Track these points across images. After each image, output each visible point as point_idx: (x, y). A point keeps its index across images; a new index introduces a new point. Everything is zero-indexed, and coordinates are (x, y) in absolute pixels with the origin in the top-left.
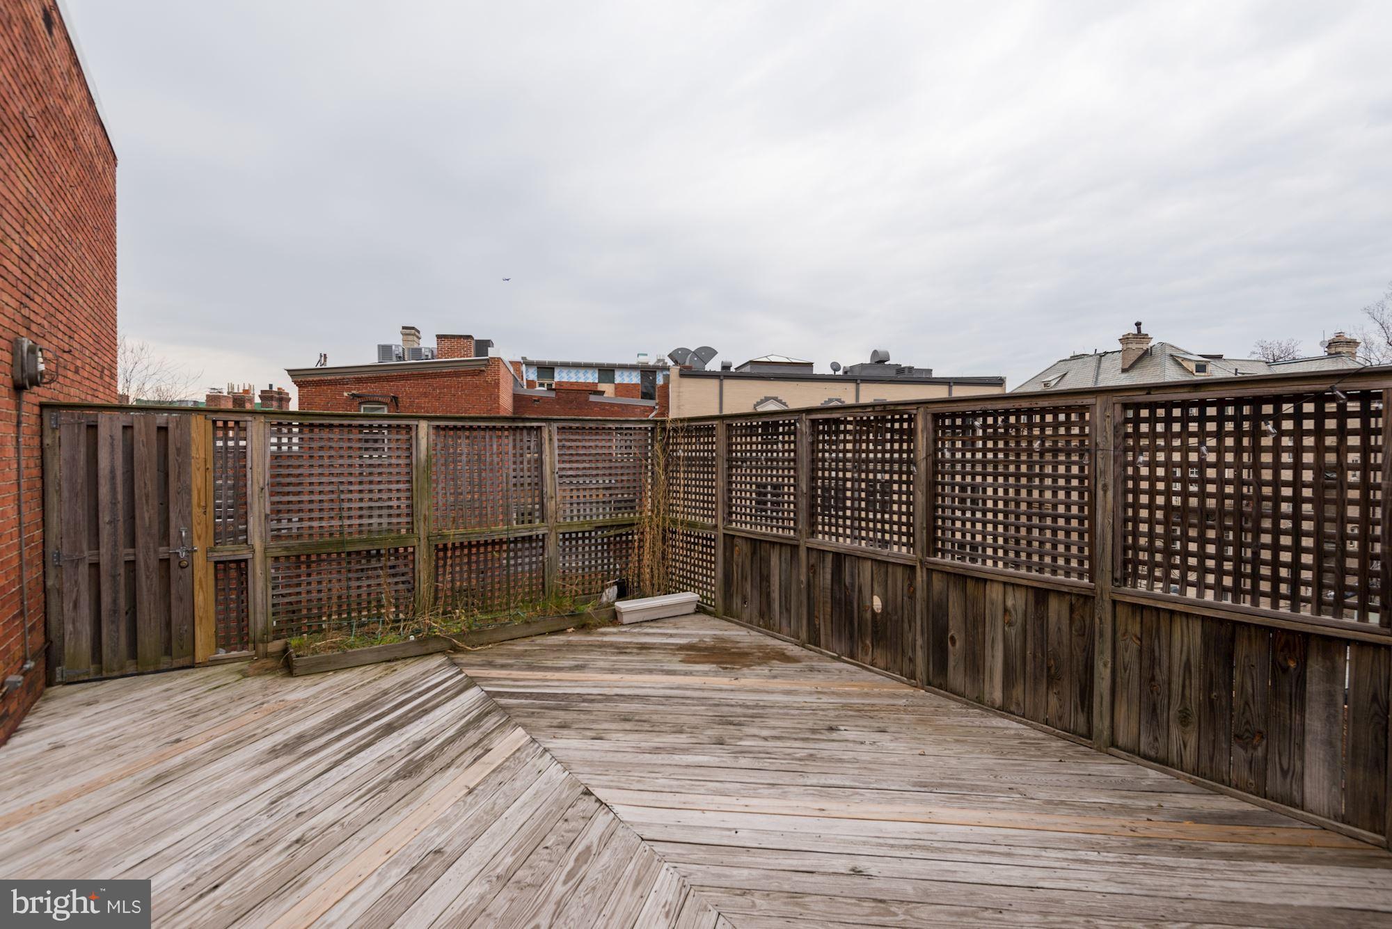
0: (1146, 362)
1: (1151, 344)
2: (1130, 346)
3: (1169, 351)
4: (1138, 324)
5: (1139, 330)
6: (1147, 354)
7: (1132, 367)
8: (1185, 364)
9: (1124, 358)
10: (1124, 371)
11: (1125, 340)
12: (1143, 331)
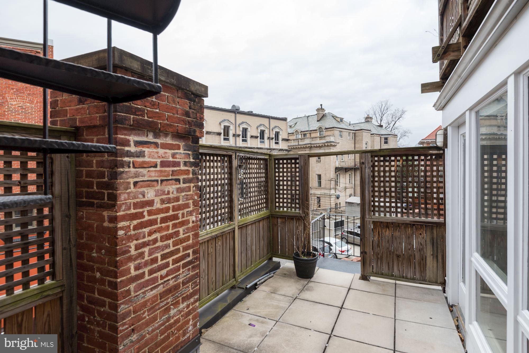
0: (325, 118)
1: (325, 113)
2: (320, 112)
3: (331, 115)
4: (321, 105)
5: (321, 107)
6: (324, 116)
7: (320, 119)
8: (337, 119)
9: (318, 117)
10: (318, 121)
11: (318, 110)
12: (323, 108)
